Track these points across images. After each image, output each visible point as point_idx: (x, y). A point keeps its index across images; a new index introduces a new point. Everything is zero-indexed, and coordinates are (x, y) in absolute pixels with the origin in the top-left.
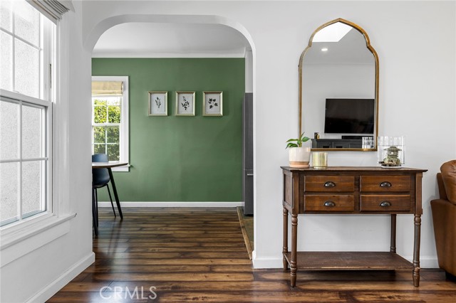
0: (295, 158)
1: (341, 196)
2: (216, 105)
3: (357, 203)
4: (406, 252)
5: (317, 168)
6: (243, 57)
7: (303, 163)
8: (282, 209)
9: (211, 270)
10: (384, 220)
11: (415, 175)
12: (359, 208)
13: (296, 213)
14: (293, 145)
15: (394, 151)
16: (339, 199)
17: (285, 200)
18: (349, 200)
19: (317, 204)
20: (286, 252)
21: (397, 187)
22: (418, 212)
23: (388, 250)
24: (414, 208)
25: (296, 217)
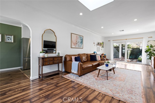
0: (42, 55)
1: (51, 62)
2: (10, 39)
3: (53, 63)
4: (60, 70)
5: (46, 57)
6: (21, 27)
7: (43, 56)
8: (38, 66)
9: (19, 84)
10: (57, 65)
11: (62, 57)
12: (54, 63)
13: (42, 66)
14: (41, 53)
15: (59, 53)
16: (50, 62)
17: (39, 64)
18: (52, 62)
19: (47, 64)
20: (39, 74)
21: (59, 59)
22: (62, 63)
23: (58, 70)
24: (61, 62)
25: (42, 67)
